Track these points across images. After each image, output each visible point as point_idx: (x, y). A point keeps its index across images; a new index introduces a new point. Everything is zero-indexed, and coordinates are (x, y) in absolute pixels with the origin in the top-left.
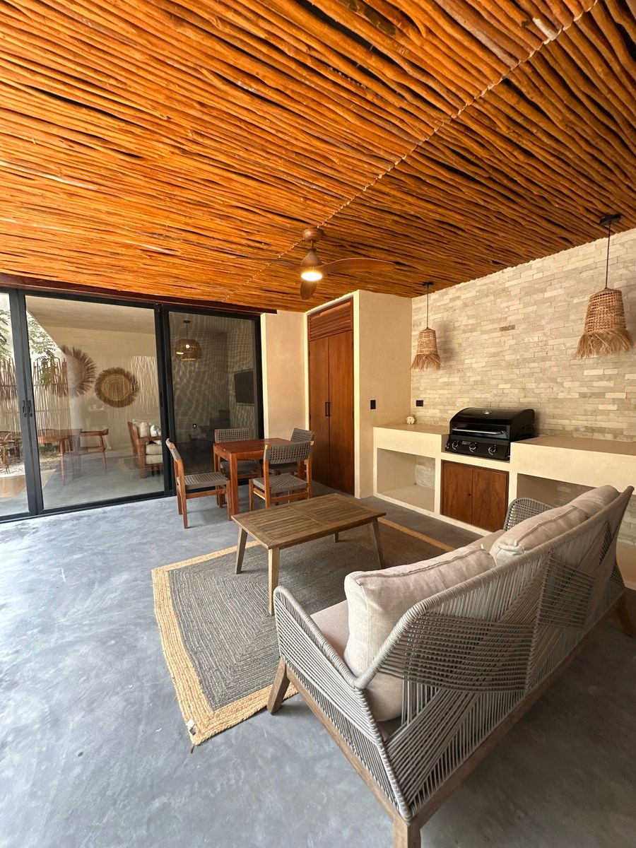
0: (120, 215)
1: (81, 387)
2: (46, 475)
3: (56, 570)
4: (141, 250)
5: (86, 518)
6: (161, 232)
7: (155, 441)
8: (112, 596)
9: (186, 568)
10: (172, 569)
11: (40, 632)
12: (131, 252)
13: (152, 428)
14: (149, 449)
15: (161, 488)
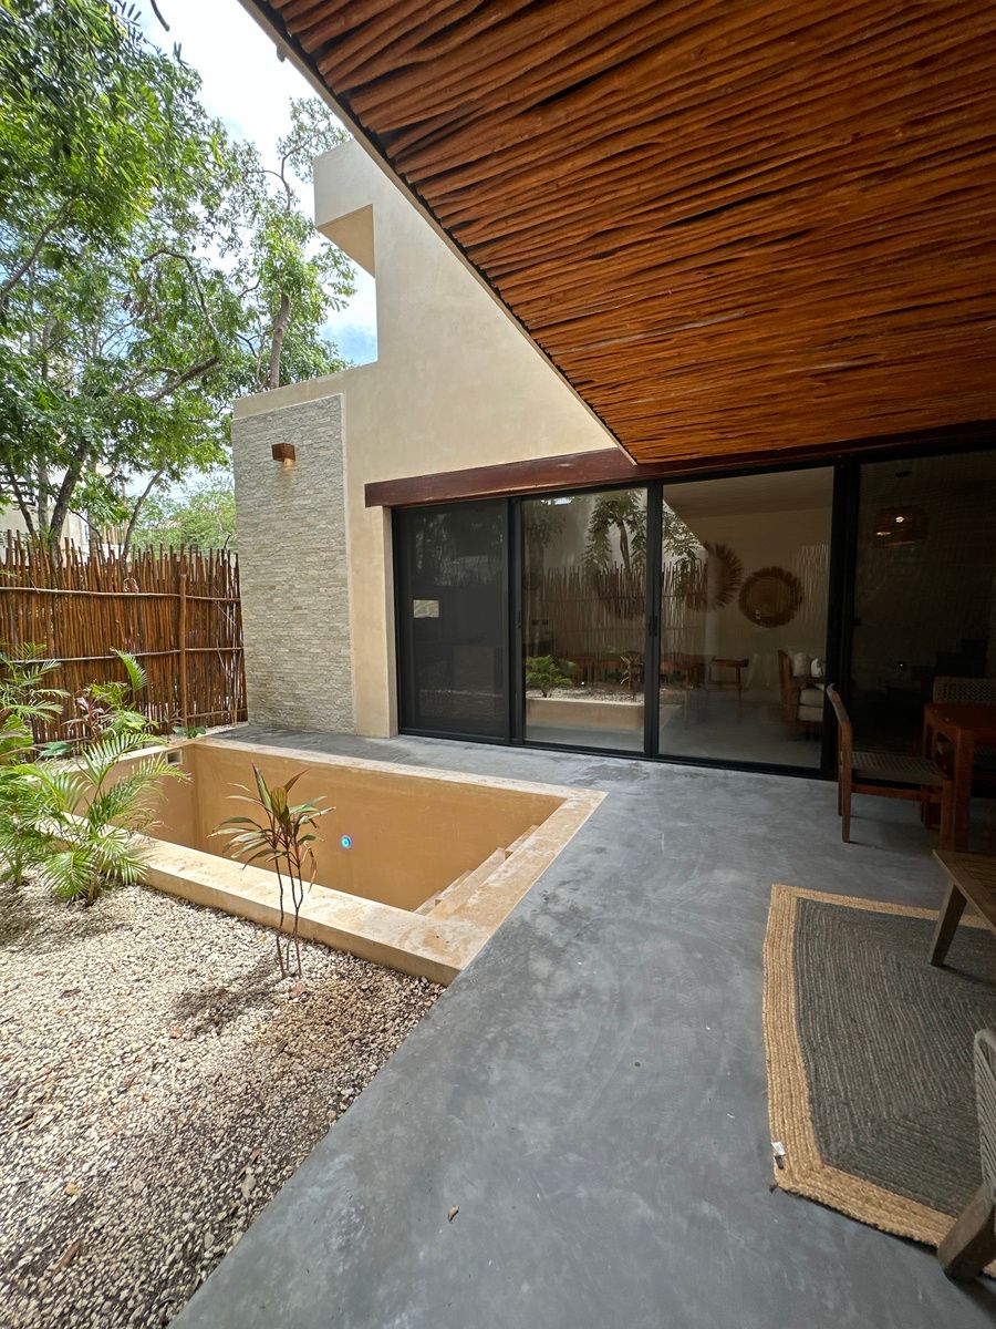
0: (778, 336)
1: (723, 598)
2: (666, 712)
3: (657, 832)
4: (811, 376)
5: (701, 778)
6: (847, 333)
7: (817, 685)
8: (712, 895)
9: (831, 906)
10: (804, 896)
11: (629, 897)
12: (795, 385)
13: (815, 663)
14: (806, 696)
15: (816, 763)
